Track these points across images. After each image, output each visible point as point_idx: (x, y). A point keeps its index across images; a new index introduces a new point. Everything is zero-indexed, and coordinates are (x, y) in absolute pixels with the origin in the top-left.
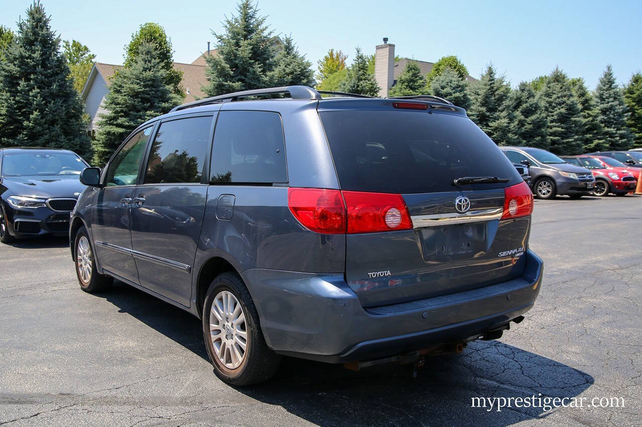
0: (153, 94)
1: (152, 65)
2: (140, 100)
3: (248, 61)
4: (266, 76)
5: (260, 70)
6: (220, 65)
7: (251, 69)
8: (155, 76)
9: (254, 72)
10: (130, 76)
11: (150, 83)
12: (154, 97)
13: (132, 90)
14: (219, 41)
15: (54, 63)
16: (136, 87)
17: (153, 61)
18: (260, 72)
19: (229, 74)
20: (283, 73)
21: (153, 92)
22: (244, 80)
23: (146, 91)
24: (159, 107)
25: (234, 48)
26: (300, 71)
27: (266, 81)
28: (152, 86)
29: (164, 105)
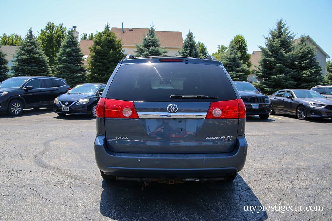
0: (233, 65)
1: (234, 52)
2: (227, 67)
3: (279, 48)
4: (287, 54)
5: (284, 52)
6: (265, 51)
7: (279, 52)
8: (234, 57)
9: (281, 53)
10: (225, 57)
11: (232, 60)
12: (234, 66)
13: (225, 63)
14: (266, 40)
15: (194, 54)
16: (226, 62)
17: (234, 50)
18: (284, 53)
19: (269, 54)
20: (298, 52)
21: (233, 64)
22: (277, 57)
23: (230, 63)
24: (235, 70)
25: (272, 42)
26: (308, 51)
27: (287, 57)
28: (233, 61)
29: (237, 69)
